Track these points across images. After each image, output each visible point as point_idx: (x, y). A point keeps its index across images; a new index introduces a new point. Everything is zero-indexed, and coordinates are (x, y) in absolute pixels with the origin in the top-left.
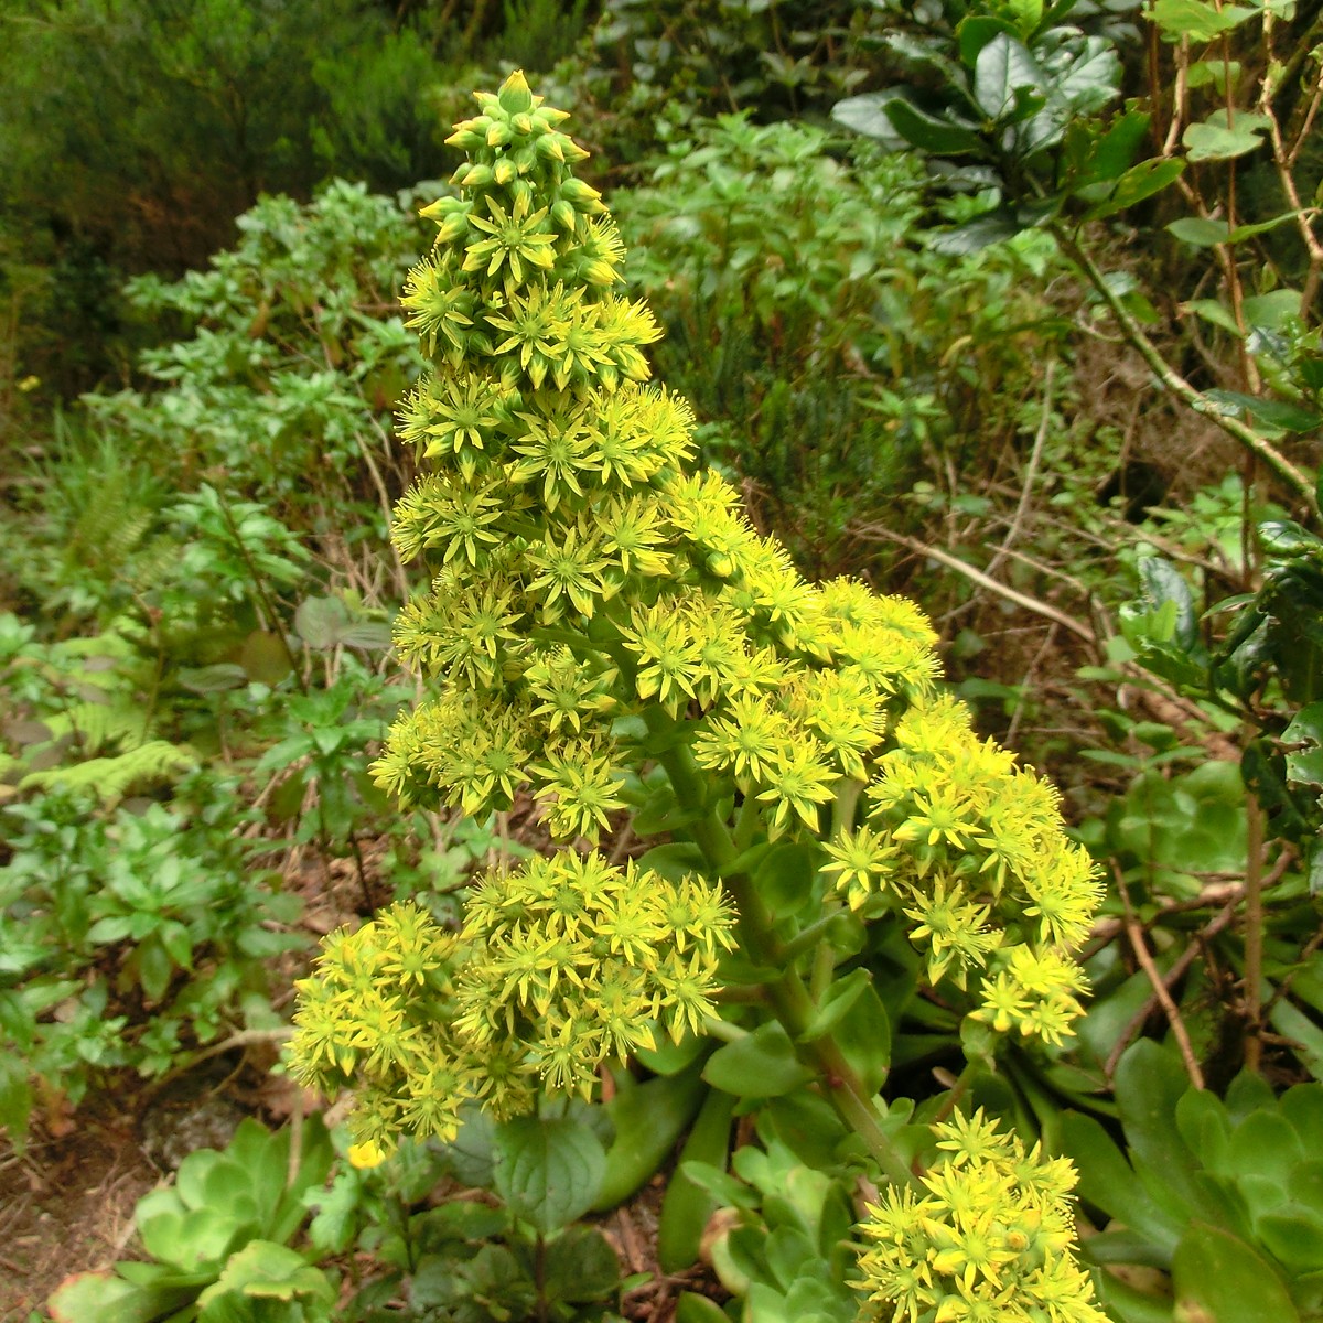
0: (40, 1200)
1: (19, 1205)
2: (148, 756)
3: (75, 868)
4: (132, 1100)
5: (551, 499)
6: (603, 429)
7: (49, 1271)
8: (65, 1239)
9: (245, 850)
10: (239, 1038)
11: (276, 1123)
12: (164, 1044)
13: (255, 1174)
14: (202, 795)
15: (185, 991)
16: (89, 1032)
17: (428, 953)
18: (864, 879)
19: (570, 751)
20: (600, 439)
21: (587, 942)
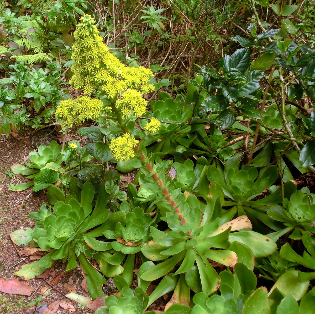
0: (9, 149)
1: (5, 150)
2: (41, 56)
3: (23, 80)
4: (30, 133)
5: (87, 59)
6: (93, 52)
7: (10, 163)
8: (14, 158)
9: (61, 82)
10: (54, 124)
11: (60, 144)
12: (38, 122)
13: (54, 151)
14: (52, 68)
15: (43, 112)
16: (23, 116)
17: (72, 105)
18: (118, 105)
19: (88, 85)
20: (92, 53)
21: (86, 106)
